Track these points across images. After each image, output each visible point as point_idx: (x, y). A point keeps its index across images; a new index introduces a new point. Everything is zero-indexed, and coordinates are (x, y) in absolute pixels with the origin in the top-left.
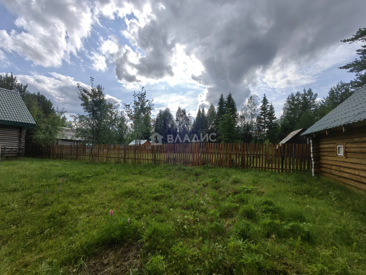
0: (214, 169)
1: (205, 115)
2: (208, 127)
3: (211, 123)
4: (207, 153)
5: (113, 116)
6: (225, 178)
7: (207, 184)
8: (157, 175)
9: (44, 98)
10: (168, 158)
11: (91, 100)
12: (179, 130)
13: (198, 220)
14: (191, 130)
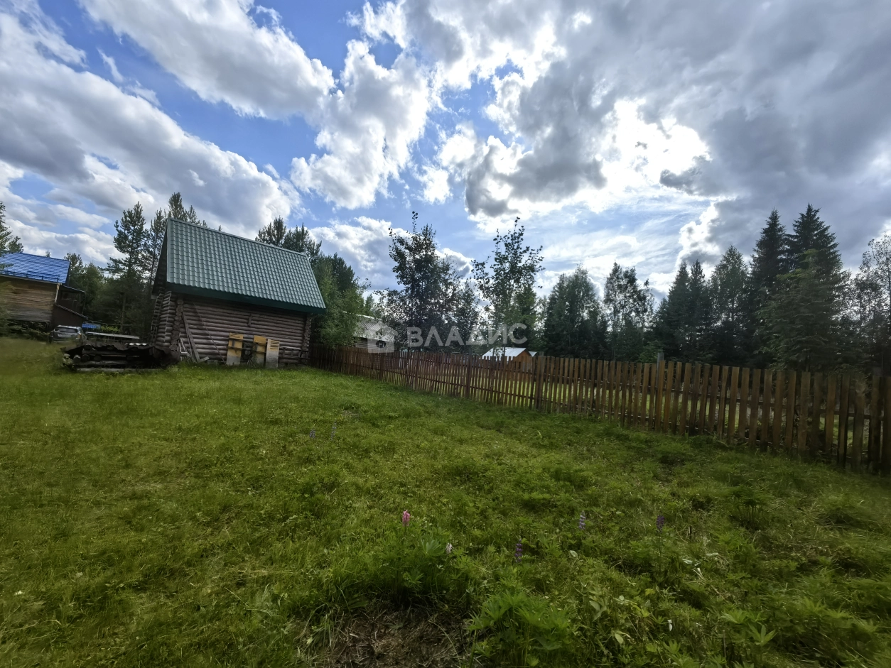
0: (739, 455)
1: (705, 284)
2: (712, 318)
3: (725, 309)
4: (708, 397)
5: (449, 291)
6: (788, 496)
7: (709, 500)
8: (540, 441)
9: (343, 263)
10: (577, 400)
11: (412, 258)
12: (613, 327)
13: (671, 627)
14: (652, 327)
